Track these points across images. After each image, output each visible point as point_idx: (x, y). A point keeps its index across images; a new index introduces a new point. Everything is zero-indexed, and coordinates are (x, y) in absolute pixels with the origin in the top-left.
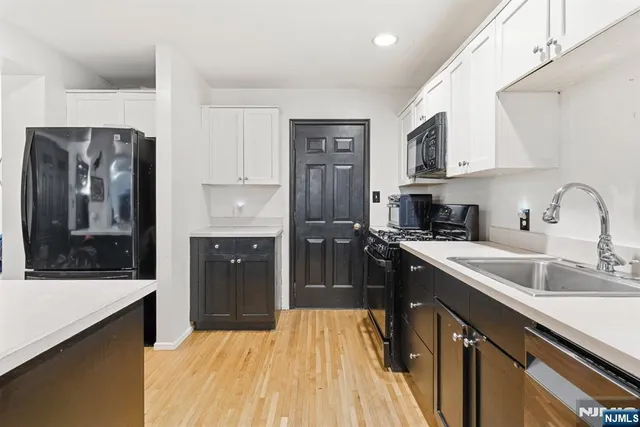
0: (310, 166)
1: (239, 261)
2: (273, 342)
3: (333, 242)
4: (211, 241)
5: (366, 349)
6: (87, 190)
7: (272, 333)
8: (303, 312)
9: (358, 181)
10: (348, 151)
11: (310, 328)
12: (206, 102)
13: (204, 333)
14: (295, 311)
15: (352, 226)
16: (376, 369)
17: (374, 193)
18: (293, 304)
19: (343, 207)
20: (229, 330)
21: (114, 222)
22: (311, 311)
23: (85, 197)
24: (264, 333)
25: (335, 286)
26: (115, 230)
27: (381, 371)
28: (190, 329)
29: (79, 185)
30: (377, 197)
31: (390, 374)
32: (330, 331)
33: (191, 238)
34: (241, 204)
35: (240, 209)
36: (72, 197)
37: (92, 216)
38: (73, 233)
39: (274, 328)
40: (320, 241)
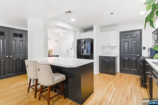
0: (125, 42)
1: (108, 61)
2: (115, 77)
3: (131, 59)
4: (103, 57)
5: (137, 83)
6: (83, 48)
7: (115, 76)
8: (123, 74)
9: (138, 45)
10: (136, 37)
11: (124, 77)
12: (102, 31)
13: (101, 73)
14: (121, 73)
15: (137, 55)
16: (139, 86)
17: (143, 47)
18: (120, 72)
19: (134, 51)
20: (106, 74)
21: (87, 53)
22: (125, 74)
23: (83, 49)
24: (113, 76)
25: (131, 69)
26: (87, 54)
27: (140, 87)
28: (99, 72)
29: (82, 47)
30: (144, 48)
31: (143, 88)
32: (129, 78)
33: (99, 56)
34: (109, 50)
35: (108, 51)
36: (81, 49)
37: (84, 52)
38: (82, 54)
39: (115, 75)
40: (128, 58)
